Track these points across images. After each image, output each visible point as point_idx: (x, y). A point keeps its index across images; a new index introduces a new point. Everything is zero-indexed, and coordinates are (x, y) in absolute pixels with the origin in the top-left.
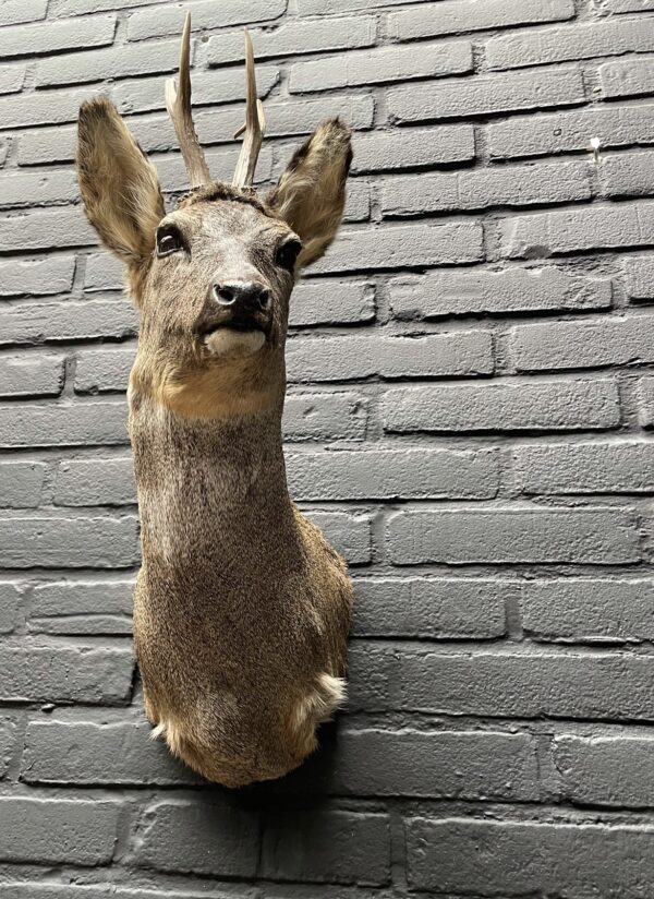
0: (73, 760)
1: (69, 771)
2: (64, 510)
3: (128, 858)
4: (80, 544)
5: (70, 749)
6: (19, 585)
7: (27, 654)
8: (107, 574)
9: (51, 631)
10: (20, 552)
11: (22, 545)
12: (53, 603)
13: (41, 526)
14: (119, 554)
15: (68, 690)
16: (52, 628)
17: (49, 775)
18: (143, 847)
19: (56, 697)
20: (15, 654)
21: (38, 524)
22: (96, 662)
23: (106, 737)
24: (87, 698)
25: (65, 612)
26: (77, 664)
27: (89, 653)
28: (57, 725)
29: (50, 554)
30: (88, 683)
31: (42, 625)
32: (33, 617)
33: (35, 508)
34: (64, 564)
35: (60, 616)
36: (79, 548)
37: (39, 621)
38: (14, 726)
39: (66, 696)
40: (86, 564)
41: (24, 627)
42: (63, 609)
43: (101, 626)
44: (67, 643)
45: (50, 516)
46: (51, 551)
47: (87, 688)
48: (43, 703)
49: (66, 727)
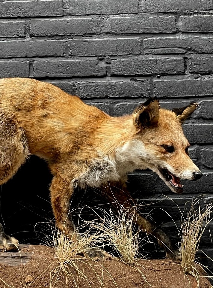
0: (172, 91)
1: (171, 94)
2: (148, 14)
3: (195, 116)
4: (157, 25)
5: (169, 88)
6: (139, 39)
7: (147, 61)
8: (168, 35)
9: (154, 53)
10: (136, 28)
11: (136, 26)
12: (152, 44)
13: (141, 20)
14: (170, 29)
15: (164, 71)
16: (153, 52)
17: (165, 95)
18: (199, 113)
19: (161, 73)
20: (143, 60)
21: (140, 19)
22: (171, 62)
23: (180, 84)
24: (171, 73)
25: (157, 47)
26: (166, 63)
27: (168, 59)
28: (164, 81)
29: (147, 29)
30: (170, 68)
31: (150, 51)
32: (146, 49)
33: (137, 14)
34: (152, 32)
35: (155, 48)
36: (157, 26)
37: (148, 50)
38: (149, 82)
39: (164, 73)
40: (160, 32)
41: (144, 52)
42: (156, 46)
43: (170, 51)
44: (160, 57)
45: (143, 16)
46: (147, 28)
47: (171, 70)
48: (157, 75)
49: (167, 82)
